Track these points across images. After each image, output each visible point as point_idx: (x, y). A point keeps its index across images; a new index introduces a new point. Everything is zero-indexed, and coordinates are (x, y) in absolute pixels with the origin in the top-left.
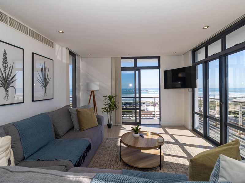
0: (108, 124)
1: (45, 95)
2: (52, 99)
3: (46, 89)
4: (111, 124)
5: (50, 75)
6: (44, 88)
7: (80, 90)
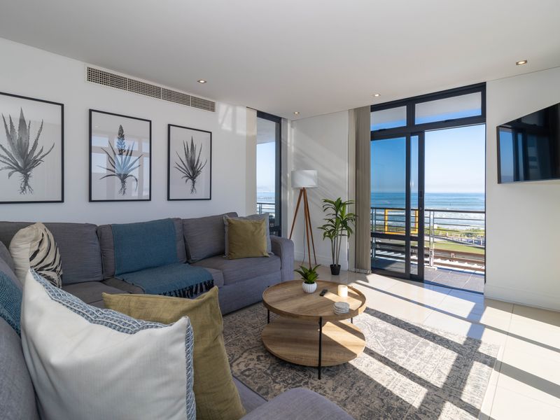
0: (331, 266)
1: (192, 191)
2: (208, 199)
3: (194, 182)
4: (339, 266)
5: (203, 159)
6: (190, 181)
7: (286, 188)
